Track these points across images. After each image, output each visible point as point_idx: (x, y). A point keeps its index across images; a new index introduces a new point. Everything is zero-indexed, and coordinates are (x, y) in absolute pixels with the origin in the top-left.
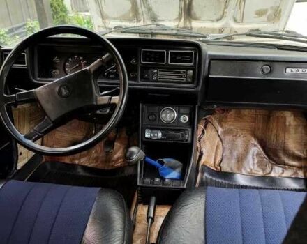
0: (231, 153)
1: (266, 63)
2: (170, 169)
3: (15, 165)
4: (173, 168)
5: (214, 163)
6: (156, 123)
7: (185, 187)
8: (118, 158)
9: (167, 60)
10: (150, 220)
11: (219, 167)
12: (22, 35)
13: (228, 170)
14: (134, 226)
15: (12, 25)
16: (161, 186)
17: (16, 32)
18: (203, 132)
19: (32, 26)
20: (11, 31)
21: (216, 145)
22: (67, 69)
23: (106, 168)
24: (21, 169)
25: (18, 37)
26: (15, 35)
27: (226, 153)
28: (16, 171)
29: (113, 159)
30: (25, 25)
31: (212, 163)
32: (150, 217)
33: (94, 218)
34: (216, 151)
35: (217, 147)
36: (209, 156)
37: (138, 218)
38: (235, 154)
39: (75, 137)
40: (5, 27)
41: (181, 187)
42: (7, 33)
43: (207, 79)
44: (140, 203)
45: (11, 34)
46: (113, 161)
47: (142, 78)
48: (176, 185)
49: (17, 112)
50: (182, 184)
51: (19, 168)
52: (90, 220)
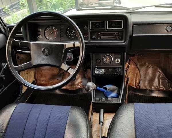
0: (145, 78)
1: (169, 25)
2: (111, 92)
3: (21, 91)
4: (112, 91)
5: (136, 83)
6: (101, 64)
7: (120, 102)
8: (79, 83)
9: (106, 27)
10: (101, 123)
11: (138, 86)
12: (17, 8)
13: (144, 88)
14: (92, 126)
15: (11, 3)
16: (106, 102)
17: (14, 7)
18: (128, 66)
19: (23, 3)
20: (11, 7)
21: (136, 73)
22: (46, 35)
23: (72, 89)
24: (25, 93)
25: (15, 10)
26: (13, 9)
27: (142, 77)
28: (22, 94)
29: (76, 84)
30: (19, 2)
31: (134, 84)
32: (101, 122)
33: (69, 126)
34: (136, 76)
35: (137, 74)
36: (132, 80)
37: (94, 121)
38: (148, 78)
39: (53, 72)
40: (8, 5)
41: (118, 102)
42: (9, 8)
43: (131, 37)
44: (94, 112)
45: (12, 9)
46: (76, 85)
47: (92, 39)
48: (115, 101)
49: (19, 61)
50: (118, 100)
51: (23, 92)
52: (67, 127)
